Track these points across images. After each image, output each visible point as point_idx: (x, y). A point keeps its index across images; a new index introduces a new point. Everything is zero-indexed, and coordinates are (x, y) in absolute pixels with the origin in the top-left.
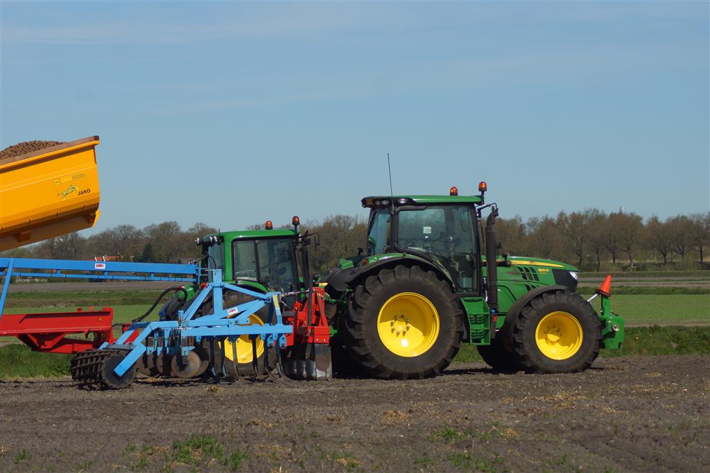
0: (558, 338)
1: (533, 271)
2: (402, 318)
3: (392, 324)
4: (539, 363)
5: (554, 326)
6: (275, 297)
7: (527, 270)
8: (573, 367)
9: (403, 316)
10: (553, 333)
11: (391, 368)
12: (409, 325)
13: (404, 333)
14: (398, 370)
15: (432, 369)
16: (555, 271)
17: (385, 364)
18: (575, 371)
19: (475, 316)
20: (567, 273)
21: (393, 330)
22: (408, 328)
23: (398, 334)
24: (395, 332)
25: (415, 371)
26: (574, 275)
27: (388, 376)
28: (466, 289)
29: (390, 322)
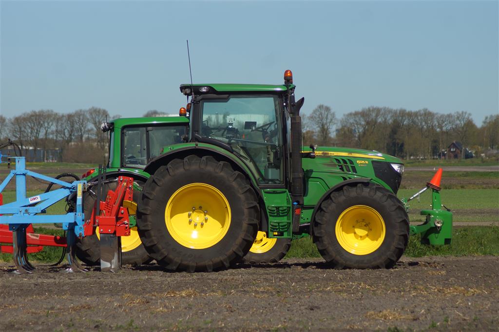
0: (366, 232)
1: (351, 162)
2: (201, 209)
3: (189, 215)
4: (338, 258)
5: (363, 220)
6: (80, 186)
7: (345, 162)
8: (374, 263)
9: (200, 208)
10: (360, 227)
11: (178, 260)
12: (207, 216)
13: (202, 225)
14: (185, 263)
15: (222, 262)
16: (375, 163)
17: (171, 256)
18: (377, 267)
19: (278, 208)
20: (388, 165)
21: (190, 222)
22: (206, 220)
23: (195, 225)
24: (193, 224)
25: (202, 263)
26: (396, 167)
27: (175, 268)
28: (272, 180)
29: (187, 213)
